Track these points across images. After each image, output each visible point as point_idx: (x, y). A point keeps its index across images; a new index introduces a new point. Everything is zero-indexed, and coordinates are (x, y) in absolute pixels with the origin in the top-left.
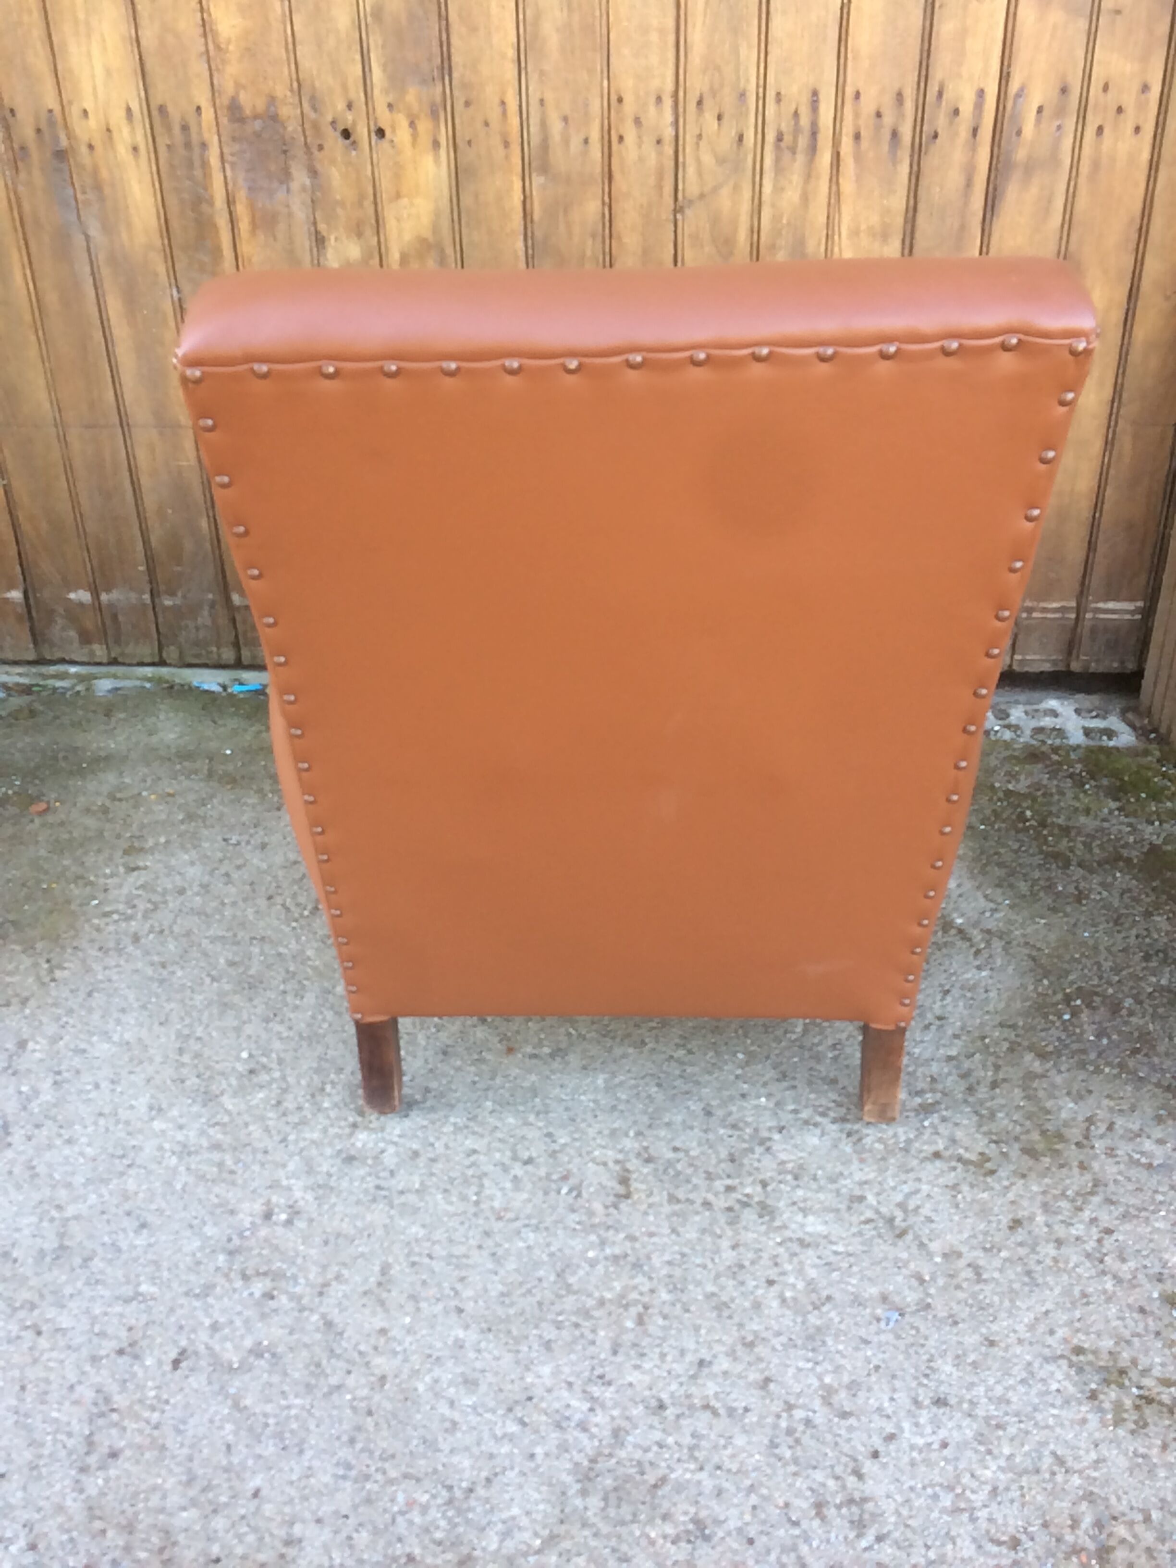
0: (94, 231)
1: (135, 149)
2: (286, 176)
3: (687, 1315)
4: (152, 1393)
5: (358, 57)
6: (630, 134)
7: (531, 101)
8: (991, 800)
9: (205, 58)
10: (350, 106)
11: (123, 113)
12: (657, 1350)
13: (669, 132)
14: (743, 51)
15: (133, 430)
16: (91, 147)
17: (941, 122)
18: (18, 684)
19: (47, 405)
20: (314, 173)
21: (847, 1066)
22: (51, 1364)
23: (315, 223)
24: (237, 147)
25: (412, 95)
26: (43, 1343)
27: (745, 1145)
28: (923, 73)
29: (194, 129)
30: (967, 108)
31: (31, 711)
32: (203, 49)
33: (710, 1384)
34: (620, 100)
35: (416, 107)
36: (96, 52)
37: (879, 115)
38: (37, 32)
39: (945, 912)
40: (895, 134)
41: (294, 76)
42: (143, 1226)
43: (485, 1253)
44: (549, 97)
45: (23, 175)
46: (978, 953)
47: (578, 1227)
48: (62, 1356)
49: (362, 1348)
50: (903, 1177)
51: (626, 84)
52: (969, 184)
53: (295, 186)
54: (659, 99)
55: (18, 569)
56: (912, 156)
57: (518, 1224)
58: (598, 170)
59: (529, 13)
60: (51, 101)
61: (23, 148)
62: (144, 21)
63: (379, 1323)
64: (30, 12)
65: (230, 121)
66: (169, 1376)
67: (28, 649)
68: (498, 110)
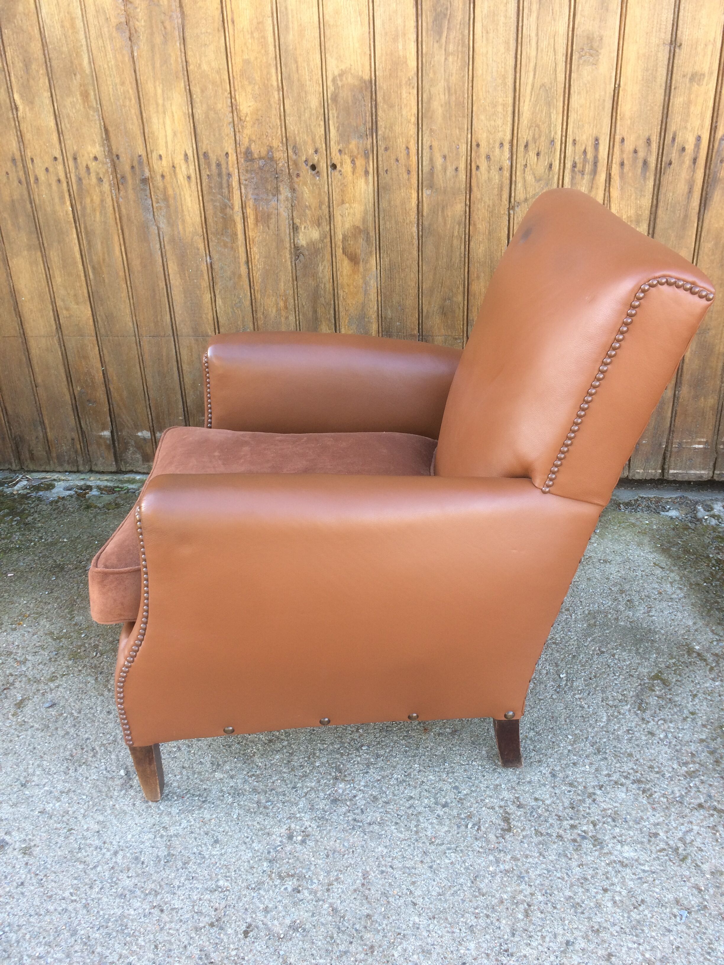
0: (163, 225)
1: (189, 177)
2: (277, 191)
3: (555, 911)
4: (234, 953)
5: (322, 123)
6: (483, 164)
7: (424, 147)
8: (708, 566)
9: (232, 124)
10: (316, 152)
11: (182, 157)
12: (539, 934)
13: (507, 163)
14: (553, 116)
15: (180, 338)
16: (163, 176)
17: (674, 155)
18: (106, 487)
19: (131, 324)
20: (293, 190)
21: (638, 745)
22: (171, 931)
23: (293, 219)
24: (248, 175)
25: (353, 145)
26: (165, 917)
27: (580, 798)
28: (663, 127)
29: (224, 166)
30: (690, 147)
31: (116, 504)
32: (231, 120)
33: (574, 957)
34: (478, 145)
35: (355, 152)
36: (168, 122)
37: (635, 152)
38: (134, 112)
39: (688, 641)
40: (645, 163)
41: (284, 135)
42: (216, 842)
43: (426, 866)
44: (435, 144)
45: (122, 193)
46: (711, 669)
47: (481, 850)
48: (178, 927)
49: (357, 926)
50: (681, 820)
51: (482, 136)
52: (690, 191)
53: (282, 197)
54: (502, 144)
55: (109, 419)
56: (655, 175)
57: (444, 847)
58: (463, 186)
59: (424, 96)
60: (141, 150)
61: (123, 177)
62: (197, 105)
63: (365, 911)
64: (130, 100)
65: (245, 161)
66: (243, 942)
67: (111, 465)
68: (404, 152)
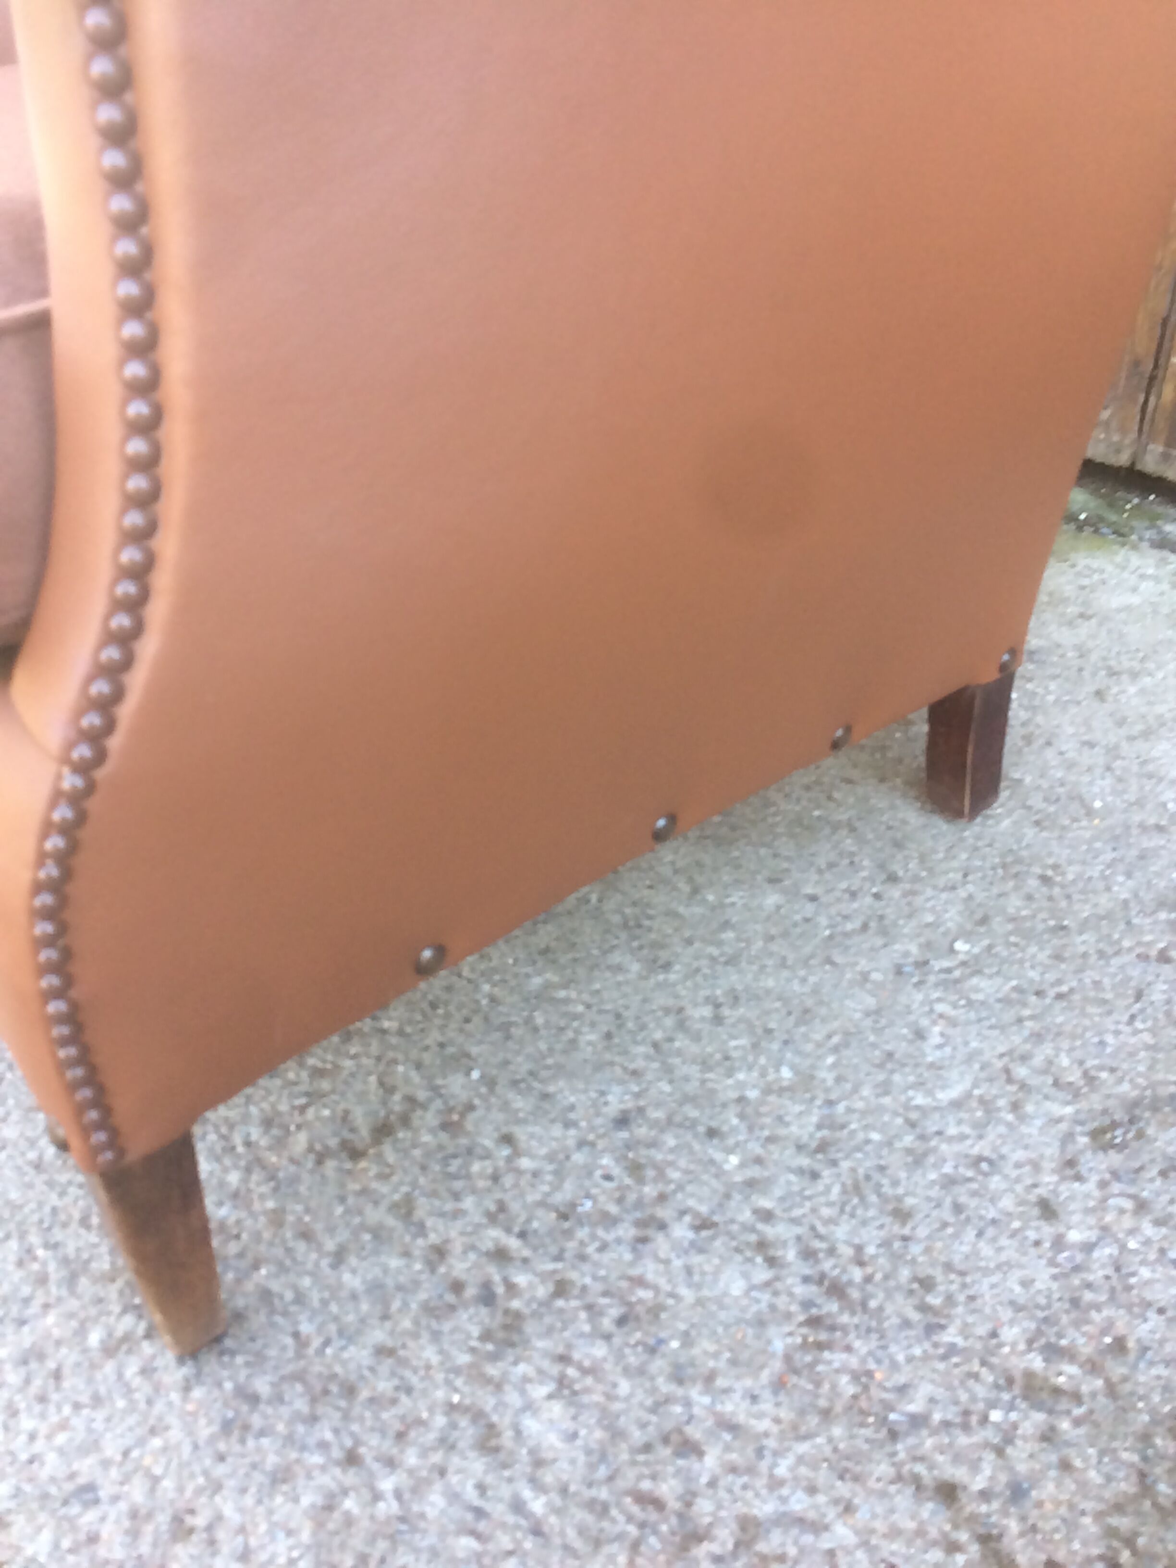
50: (823, 1476)
